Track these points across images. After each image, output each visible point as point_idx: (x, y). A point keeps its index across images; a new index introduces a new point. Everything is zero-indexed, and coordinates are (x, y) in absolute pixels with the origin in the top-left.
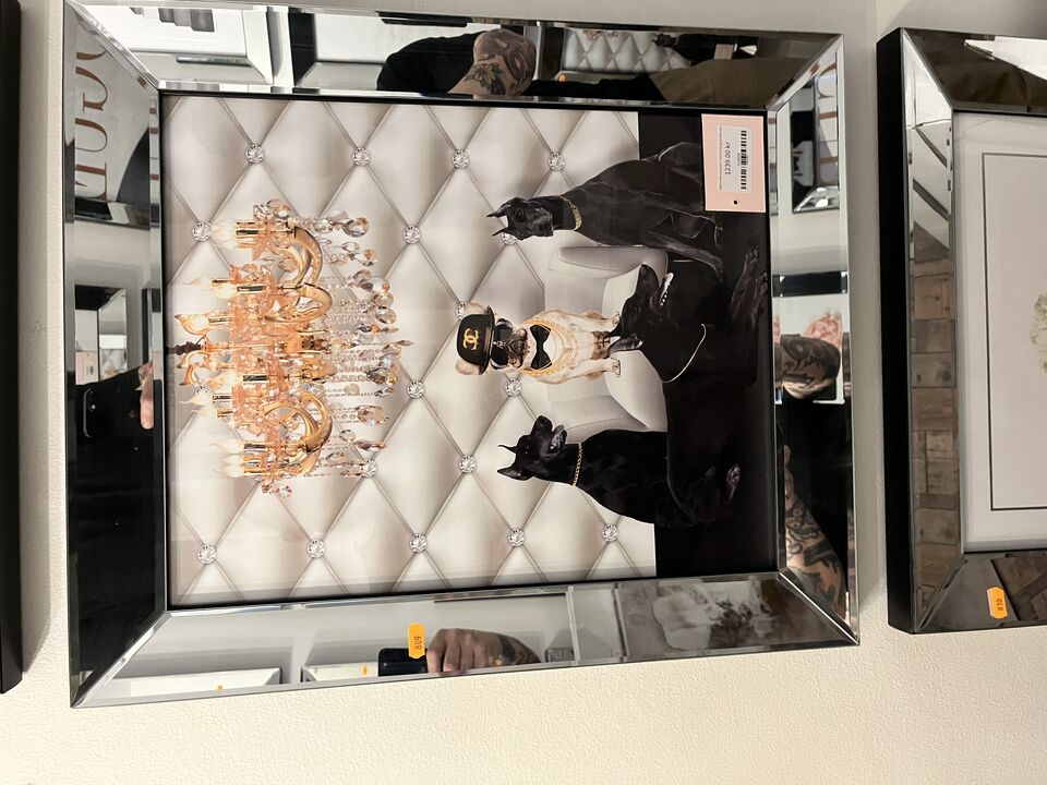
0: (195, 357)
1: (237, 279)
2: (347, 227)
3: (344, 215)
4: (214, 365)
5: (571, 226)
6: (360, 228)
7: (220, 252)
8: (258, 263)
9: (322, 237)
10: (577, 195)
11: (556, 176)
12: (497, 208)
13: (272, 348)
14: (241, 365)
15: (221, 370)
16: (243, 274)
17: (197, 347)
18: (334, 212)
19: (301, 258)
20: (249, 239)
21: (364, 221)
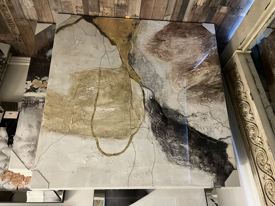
0: (19, 187)
1: (9, 181)
2: (5, 166)
3: (4, 166)
4: (20, 185)
5: (13, 137)
6: (6, 164)
7: (5, 183)
8: (8, 178)
9: (6, 169)
10: (9, 136)
11: (5, 138)
12: (8, 146)
13: (20, 177)
14: (22, 181)
15: (21, 184)
16: (9, 180)
17: (17, 187)
18: (3, 168)
19: (8, 172)
20: (4, 179)
21: (5, 164)
